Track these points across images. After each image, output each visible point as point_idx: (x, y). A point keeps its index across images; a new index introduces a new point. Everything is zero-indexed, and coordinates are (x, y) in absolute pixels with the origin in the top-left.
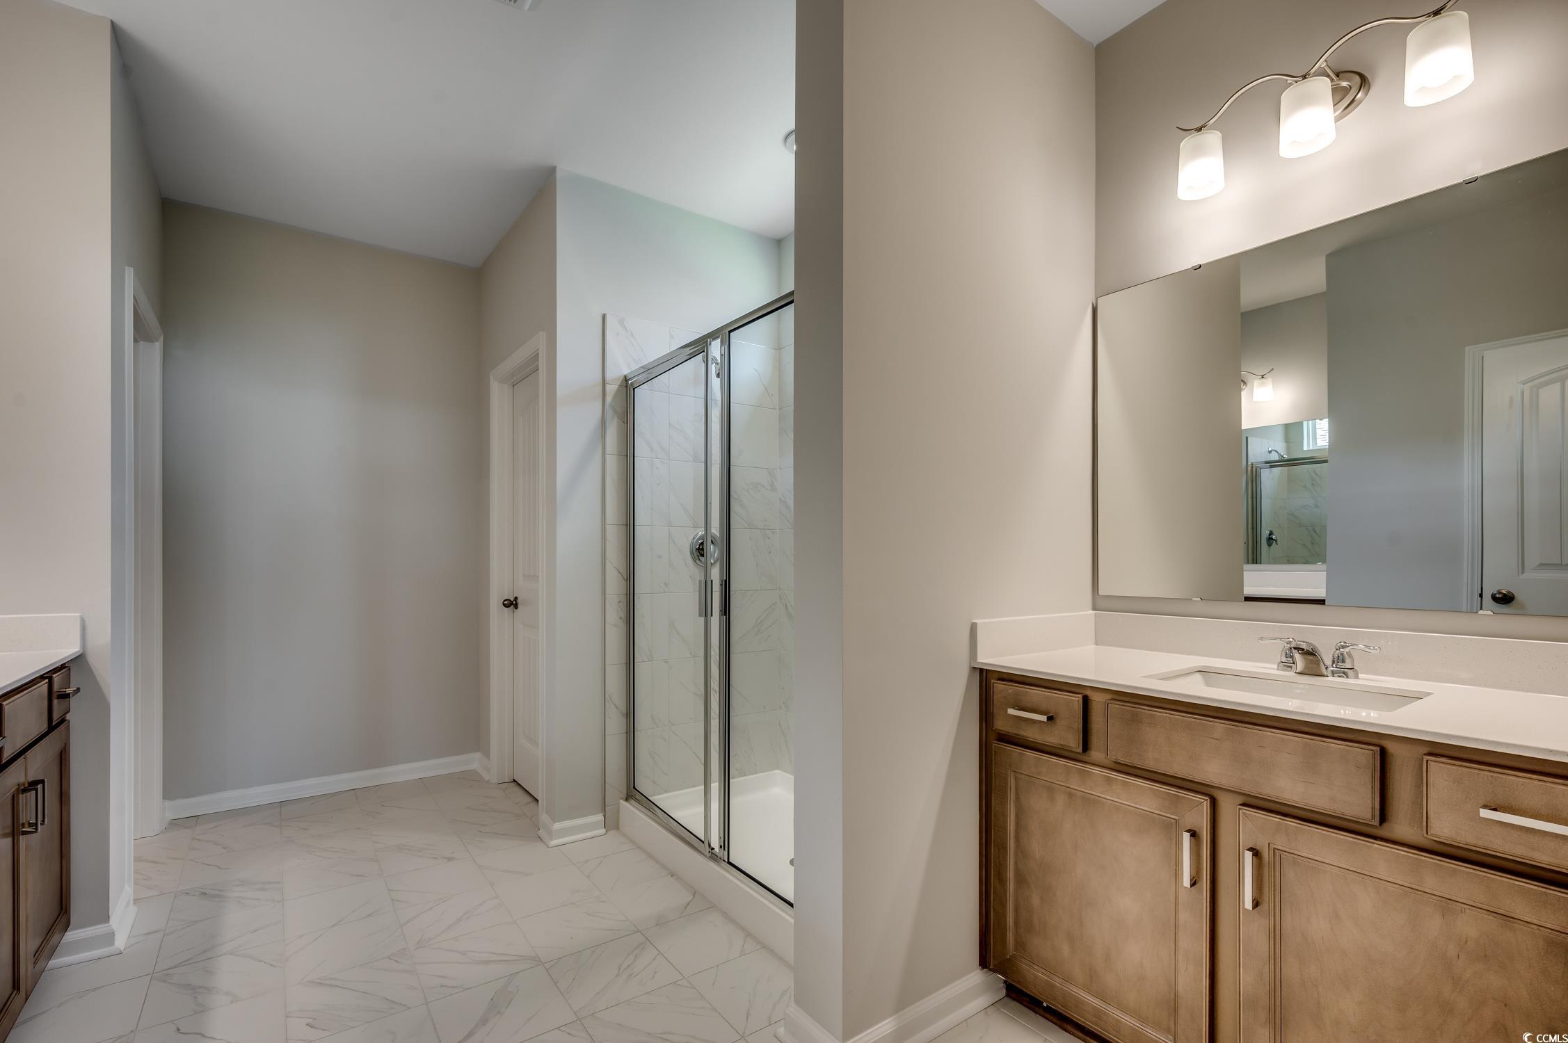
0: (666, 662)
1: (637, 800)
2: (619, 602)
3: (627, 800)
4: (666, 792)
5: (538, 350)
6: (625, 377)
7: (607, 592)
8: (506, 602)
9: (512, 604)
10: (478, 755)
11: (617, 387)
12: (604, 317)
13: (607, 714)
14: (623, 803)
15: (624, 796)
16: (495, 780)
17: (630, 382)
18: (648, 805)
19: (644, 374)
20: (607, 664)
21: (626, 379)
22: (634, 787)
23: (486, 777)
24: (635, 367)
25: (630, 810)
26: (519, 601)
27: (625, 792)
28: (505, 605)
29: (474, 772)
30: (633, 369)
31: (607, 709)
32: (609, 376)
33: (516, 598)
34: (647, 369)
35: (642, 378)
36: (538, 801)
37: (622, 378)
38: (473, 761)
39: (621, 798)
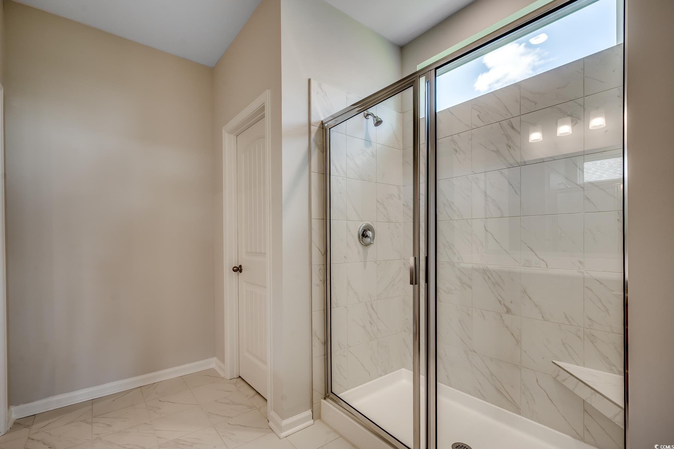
0: (346, 307)
1: (332, 399)
2: (320, 270)
3: (325, 399)
4: (346, 390)
5: (264, 103)
6: (322, 122)
7: (313, 264)
8: (235, 269)
9: (238, 269)
10: (215, 359)
11: (317, 128)
12: (309, 81)
13: (313, 344)
14: (323, 401)
15: (323, 396)
16: (228, 377)
17: (326, 125)
18: (337, 399)
19: (333, 121)
20: (313, 311)
21: (322, 123)
22: (332, 392)
23: (222, 374)
24: (328, 116)
25: (328, 405)
26: (243, 268)
27: (324, 394)
28: (234, 270)
29: (213, 370)
30: (326, 117)
31: (313, 340)
32: (313, 120)
33: (240, 266)
34: (334, 117)
35: (332, 123)
36: (267, 400)
37: (321, 122)
38: (212, 363)
39: (322, 398)
